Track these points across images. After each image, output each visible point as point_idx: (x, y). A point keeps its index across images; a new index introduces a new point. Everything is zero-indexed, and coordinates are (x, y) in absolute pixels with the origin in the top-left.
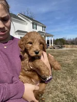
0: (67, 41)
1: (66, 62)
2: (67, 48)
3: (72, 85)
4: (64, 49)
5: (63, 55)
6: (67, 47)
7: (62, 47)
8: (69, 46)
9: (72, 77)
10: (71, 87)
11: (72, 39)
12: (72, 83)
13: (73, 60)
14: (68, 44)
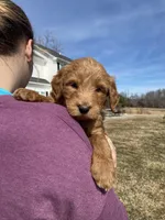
0: (128, 100)
1: (128, 143)
2: (129, 115)
3: (140, 192)
4: (124, 116)
5: (121, 129)
6: (130, 113)
7: (119, 112)
8: (134, 110)
9: (140, 175)
10: (138, 194)
11: (139, 95)
12: (138, 187)
13: (142, 139)
14: (132, 106)
